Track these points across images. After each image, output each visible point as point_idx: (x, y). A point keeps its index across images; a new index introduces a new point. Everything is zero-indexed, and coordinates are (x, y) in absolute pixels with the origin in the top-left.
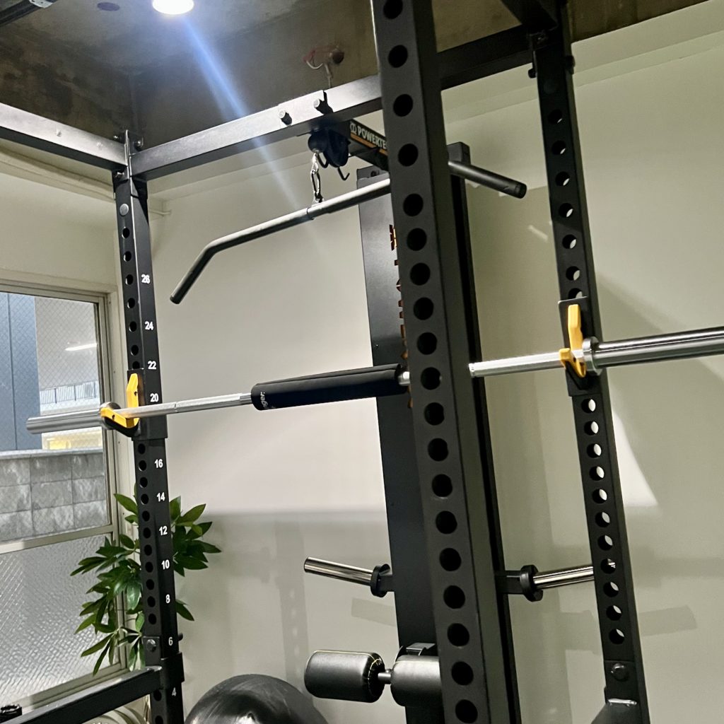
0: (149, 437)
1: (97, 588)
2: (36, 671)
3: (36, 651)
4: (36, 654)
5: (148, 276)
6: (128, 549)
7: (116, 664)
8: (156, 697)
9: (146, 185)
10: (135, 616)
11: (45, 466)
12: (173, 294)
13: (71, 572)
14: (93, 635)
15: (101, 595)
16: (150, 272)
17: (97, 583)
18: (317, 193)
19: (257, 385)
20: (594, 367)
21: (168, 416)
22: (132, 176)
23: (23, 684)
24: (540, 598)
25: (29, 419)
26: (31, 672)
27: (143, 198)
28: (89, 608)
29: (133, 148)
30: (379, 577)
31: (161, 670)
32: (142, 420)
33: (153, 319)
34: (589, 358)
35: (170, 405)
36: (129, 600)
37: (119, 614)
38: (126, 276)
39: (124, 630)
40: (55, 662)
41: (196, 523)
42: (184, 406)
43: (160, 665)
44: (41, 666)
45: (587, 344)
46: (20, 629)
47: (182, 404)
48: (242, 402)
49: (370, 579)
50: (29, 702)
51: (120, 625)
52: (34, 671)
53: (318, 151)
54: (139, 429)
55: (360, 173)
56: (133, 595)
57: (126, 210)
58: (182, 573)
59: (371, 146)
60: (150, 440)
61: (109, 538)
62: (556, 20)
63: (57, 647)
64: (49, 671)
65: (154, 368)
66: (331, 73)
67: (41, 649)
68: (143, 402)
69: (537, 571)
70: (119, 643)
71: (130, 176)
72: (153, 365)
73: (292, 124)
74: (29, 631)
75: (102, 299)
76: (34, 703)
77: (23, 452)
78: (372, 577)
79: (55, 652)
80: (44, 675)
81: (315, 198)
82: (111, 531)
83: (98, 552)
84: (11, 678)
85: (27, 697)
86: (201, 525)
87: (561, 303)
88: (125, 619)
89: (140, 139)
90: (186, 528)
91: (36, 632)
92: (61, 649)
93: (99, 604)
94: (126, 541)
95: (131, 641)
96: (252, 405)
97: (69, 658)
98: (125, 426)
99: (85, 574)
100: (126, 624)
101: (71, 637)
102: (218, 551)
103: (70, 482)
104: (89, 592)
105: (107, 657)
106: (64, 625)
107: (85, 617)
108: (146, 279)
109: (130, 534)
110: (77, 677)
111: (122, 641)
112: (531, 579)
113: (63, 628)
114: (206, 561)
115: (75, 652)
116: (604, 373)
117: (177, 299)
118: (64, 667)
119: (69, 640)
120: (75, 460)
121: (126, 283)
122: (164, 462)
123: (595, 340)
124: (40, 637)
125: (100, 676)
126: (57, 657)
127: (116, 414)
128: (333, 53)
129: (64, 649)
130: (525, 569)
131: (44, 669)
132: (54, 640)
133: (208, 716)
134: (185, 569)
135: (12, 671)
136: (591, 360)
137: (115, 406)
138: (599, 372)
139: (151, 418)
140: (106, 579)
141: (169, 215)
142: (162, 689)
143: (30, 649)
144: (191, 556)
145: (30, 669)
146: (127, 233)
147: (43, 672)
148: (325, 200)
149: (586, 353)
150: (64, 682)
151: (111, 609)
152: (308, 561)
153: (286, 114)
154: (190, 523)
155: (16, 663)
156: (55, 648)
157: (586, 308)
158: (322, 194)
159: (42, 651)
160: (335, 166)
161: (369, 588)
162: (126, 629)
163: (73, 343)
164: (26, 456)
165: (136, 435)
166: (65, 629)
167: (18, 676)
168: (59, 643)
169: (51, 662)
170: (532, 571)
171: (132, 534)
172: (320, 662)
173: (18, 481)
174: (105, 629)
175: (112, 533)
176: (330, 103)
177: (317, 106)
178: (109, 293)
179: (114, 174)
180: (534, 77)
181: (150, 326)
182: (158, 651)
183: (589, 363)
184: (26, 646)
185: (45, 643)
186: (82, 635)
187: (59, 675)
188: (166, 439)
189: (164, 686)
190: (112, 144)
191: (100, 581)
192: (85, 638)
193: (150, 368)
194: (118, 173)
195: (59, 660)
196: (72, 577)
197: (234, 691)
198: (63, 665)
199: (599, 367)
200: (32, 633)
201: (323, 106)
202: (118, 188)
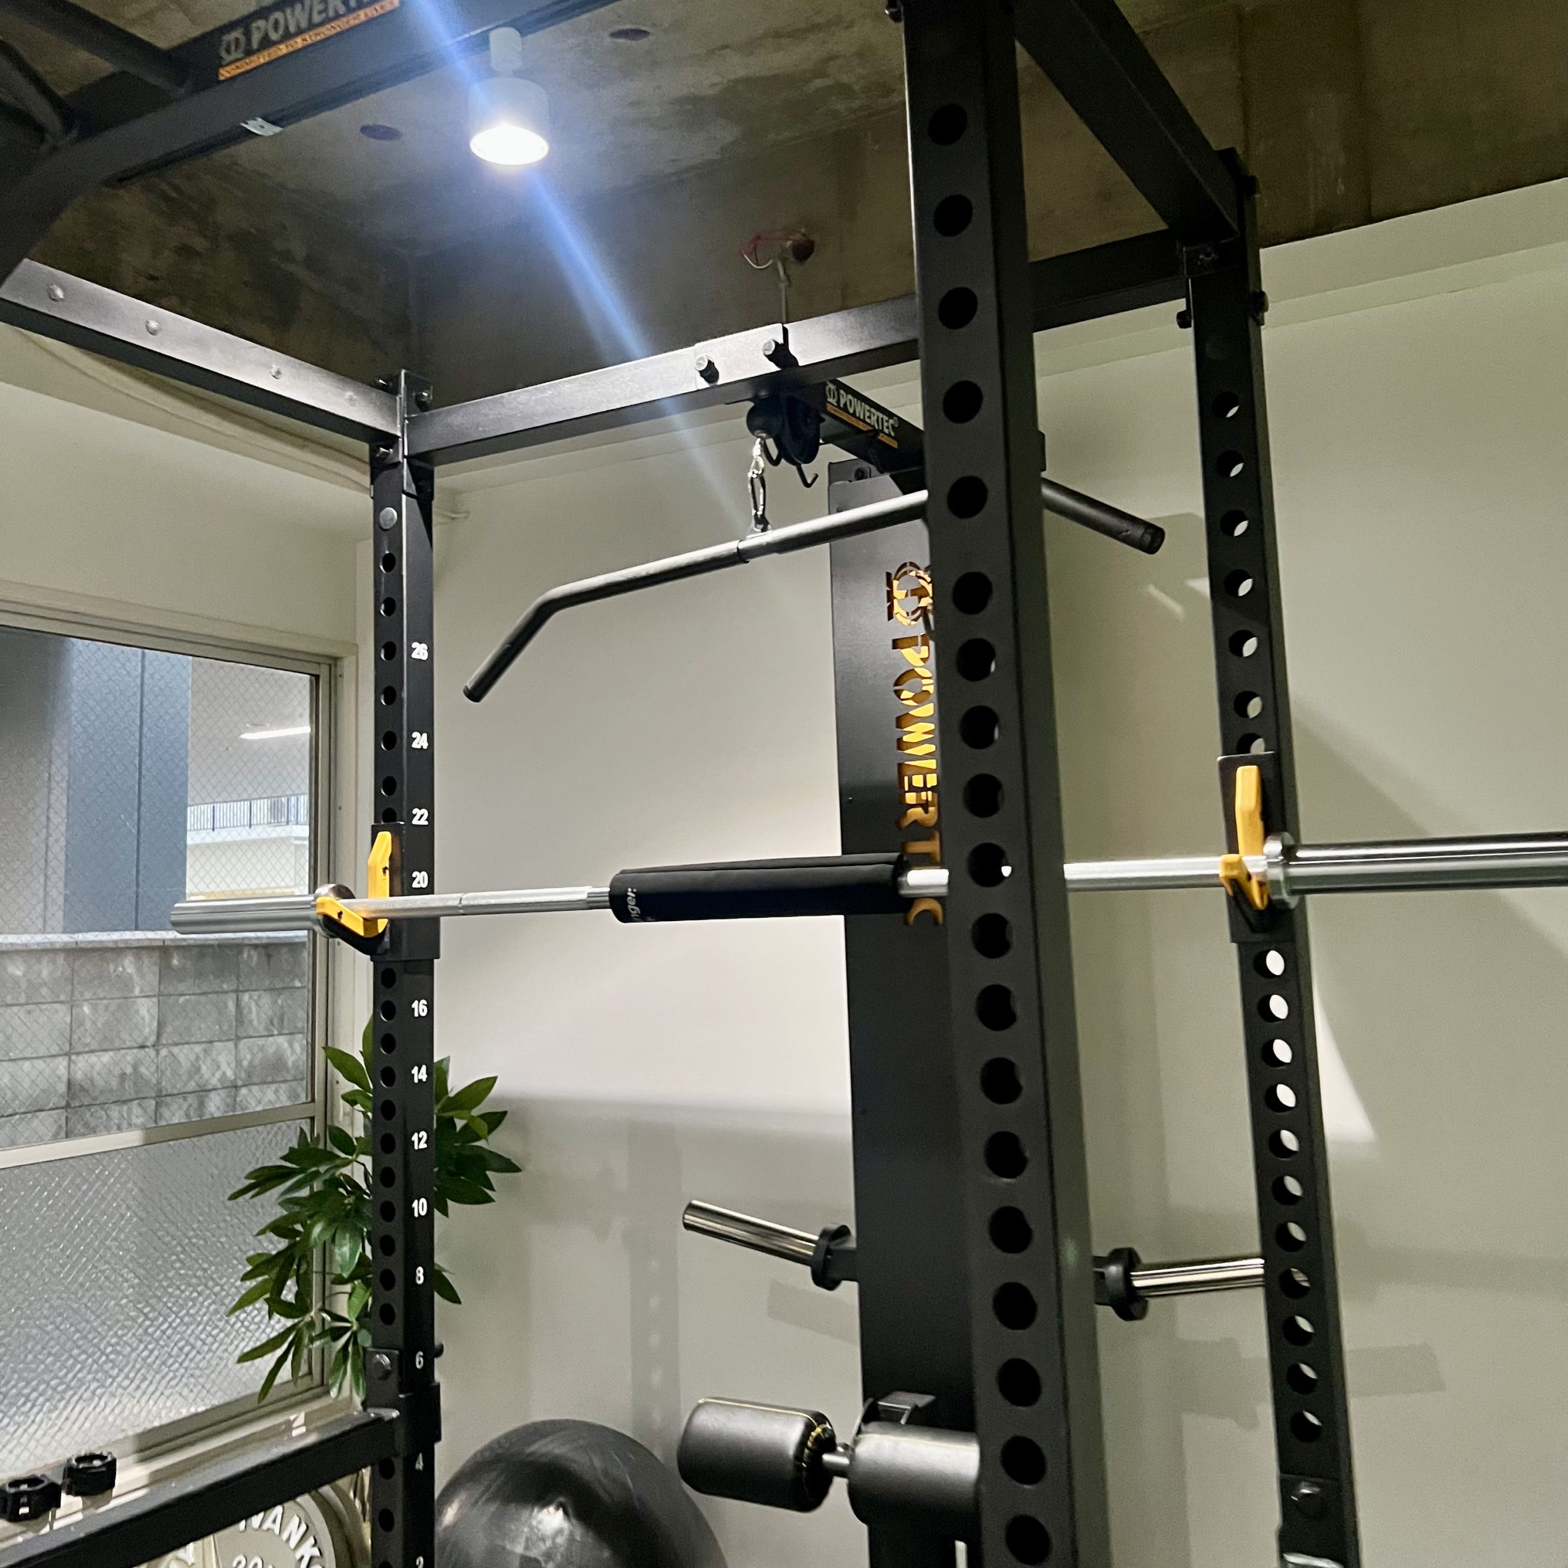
0: (405, 955)
1: (278, 1228)
2: (148, 1386)
3: (150, 1347)
4: (152, 1352)
5: (424, 646)
6: (343, 1155)
7: (303, 1376)
8: (384, 1470)
9: (432, 472)
10: (348, 1288)
11: (189, 964)
12: (469, 684)
13: (230, 1192)
14: (264, 1317)
15: (282, 1244)
16: (427, 638)
17: (278, 1216)
18: (760, 513)
19: (623, 872)
20: (1284, 891)
21: (442, 919)
22: (408, 458)
23: (122, 1412)
24: (1142, 1314)
25: (177, 905)
26: (138, 1387)
27: (424, 499)
28: (261, 1265)
29: (415, 406)
30: (829, 1251)
31: (398, 1417)
32: (392, 922)
33: (428, 729)
34: (1277, 873)
35: (452, 899)
36: (338, 1258)
37: (316, 1279)
38: (383, 643)
39: (325, 1315)
40: (186, 1369)
41: (476, 1112)
42: (476, 902)
43: (395, 1407)
44: (158, 1377)
45: (1274, 847)
46: (124, 1301)
47: (475, 898)
48: (591, 904)
49: (811, 1253)
50: (130, 1446)
51: (316, 1305)
52: (144, 1386)
53: (764, 435)
54: (387, 939)
55: (834, 469)
56: (346, 1249)
57: (392, 519)
58: (445, 1212)
59: (862, 426)
60: (406, 961)
61: (307, 1130)
62: (1235, 226)
63: (192, 1340)
64: (173, 1387)
65: (424, 822)
66: (788, 277)
67: (161, 1343)
68: (398, 888)
69: (1139, 1261)
70: (312, 1340)
71: (404, 456)
72: (422, 816)
73: (720, 382)
74: (139, 1306)
75: (327, 668)
76: (141, 1451)
77: (151, 935)
78: (816, 1250)
79: (187, 1349)
80: (162, 1394)
81: (753, 522)
82: (312, 1115)
83: (284, 1158)
84: (100, 1399)
85: (126, 1438)
86: (483, 1116)
87: (1222, 763)
88: (327, 1294)
89: (427, 389)
90: (457, 1121)
91: (153, 1309)
92: (199, 1343)
93: (282, 1260)
94: (342, 1140)
95: (336, 1338)
96: (610, 911)
97: (214, 1363)
98: (361, 932)
99: (255, 1200)
100: (327, 1302)
101: (220, 1320)
102: (515, 1169)
103: (234, 996)
104: (262, 1232)
105: (288, 1364)
106: (208, 1297)
107: (251, 1284)
108: (420, 651)
109: (348, 1122)
110: (227, 1399)
111: (319, 1337)
112: (1127, 1279)
113: (206, 1303)
114: (492, 1189)
115: (226, 1350)
116: (1302, 904)
117: (476, 693)
118: (201, 1380)
119: (216, 1327)
120: (245, 955)
121: (382, 656)
122: (430, 1007)
123: (1287, 836)
124: (161, 1319)
125: (274, 1398)
126: (191, 1360)
127: (345, 909)
128: (794, 241)
129: (204, 1343)
130: (1116, 1256)
131: (164, 1382)
132: (188, 1325)
133: (477, 1502)
134: (449, 1202)
135: (102, 1386)
136: (1281, 878)
137: (344, 893)
138: (1293, 902)
139: (411, 921)
140: (297, 1209)
141: (466, 518)
142: (396, 1455)
143: (141, 1341)
144: (462, 1178)
145: (137, 1382)
146: (390, 562)
147: (161, 1388)
148: (773, 529)
149: (1271, 864)
150: (201, 1409)
151: (302, 1271)
152: (692, 1208)
153: (710, 362)
154: (465, 1112)
155: (112, 1368)
156: (187, 1342)
157: (1270, 775)
158: (767, 516)
159: (163, 1347)
160: (791, 461)
161: (807, 1270)
162: (329, 1313)
163: (257, 725)
164: (154, 944)
165: (379, 951)
166: (210, 1305)
167: (113, 1395)
168: (197, 1332)
169: (177, 1370)
170: (1129, 1260)
171: (352, 1124)
172: (710, 1424)
173: (137, 991)
174: (287, 1310)
175: (312, 1119)
176: (793, 349)
177: (770, 353)
178: (341, 658)
179: (373, 451)
180: (1188, 326)
181: (420, 741)
182: (394, 1379)
183: (1275, 883)
184: (134, 1335)
185: (169, 1332)
186: (243, 1316)
187: (192, 1396)
188: (436, 961)
189: (401, 1450)
190: (374, 394)
191: (285, 1213)
192: (246, 1323)
193: (415, 822)
194: (382, 450)
195: (193, 1365)
196: (230, 1203)
197: (531, 1454)
198: (200, 1376)
199: (1293, 893)
200: (146, 1310)
201: (781, 354)
202: (380, 479)
